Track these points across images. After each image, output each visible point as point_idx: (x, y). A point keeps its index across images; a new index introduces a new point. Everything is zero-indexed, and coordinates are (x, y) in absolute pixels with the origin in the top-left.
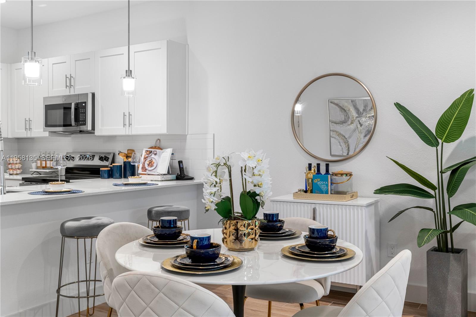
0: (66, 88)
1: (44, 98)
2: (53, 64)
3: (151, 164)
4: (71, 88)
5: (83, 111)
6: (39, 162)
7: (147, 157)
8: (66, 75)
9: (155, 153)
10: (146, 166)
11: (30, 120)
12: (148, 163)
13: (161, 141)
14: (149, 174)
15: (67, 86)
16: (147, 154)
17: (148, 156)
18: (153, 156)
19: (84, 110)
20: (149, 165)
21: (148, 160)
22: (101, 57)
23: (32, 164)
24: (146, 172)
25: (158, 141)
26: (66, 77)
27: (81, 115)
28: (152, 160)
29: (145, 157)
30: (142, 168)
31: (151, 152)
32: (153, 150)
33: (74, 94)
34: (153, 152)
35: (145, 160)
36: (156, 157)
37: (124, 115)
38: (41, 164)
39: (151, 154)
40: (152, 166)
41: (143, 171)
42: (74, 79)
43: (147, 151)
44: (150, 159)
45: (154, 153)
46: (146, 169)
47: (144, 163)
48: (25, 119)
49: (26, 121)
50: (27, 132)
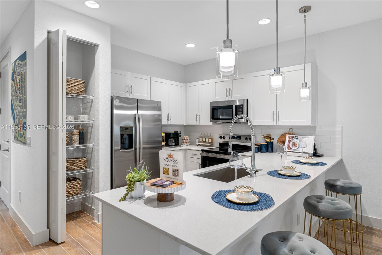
0: (226, 96)
1: (211, 102)
2: (216, 82)
3: (294, 145)
4: (230, 96)
5: (240, 110)
6: (201, 139)
7: (291, 140)
8: (226, 89)
9: (297, 138)
10: (291, 146)
11: (199, 115)
12: (292, 145)
13: (293, 129)
14: (293, 152)
16: (290, 138)
18: (295, 140)
19: (241, 110)
20: (293, 146)
21: (292, 142)
22: (252, 77)
23: (196, 139)
24: (291, 150)
25: (291, 129)
26: (226, 90)
27: (239, 113)
29: (289, 140)
30: (288, 147)
31: (293, 137)
32: (295, 136)
33: (231, 100)
34: (295, 137)
35: (289, 142)
36: (298, 141)
37: (274, 113)
38: (202, 140)
39: (293, 138)
40: (295, 146)
41: (289, 150)
42: (231, 91)
43: (290, 136)
44: (293, 142)
45: (295, 138)
46: (291, 148)
47: (289, 145)
48: (196, 114)
49: (197, 115)
50: (197, 122)
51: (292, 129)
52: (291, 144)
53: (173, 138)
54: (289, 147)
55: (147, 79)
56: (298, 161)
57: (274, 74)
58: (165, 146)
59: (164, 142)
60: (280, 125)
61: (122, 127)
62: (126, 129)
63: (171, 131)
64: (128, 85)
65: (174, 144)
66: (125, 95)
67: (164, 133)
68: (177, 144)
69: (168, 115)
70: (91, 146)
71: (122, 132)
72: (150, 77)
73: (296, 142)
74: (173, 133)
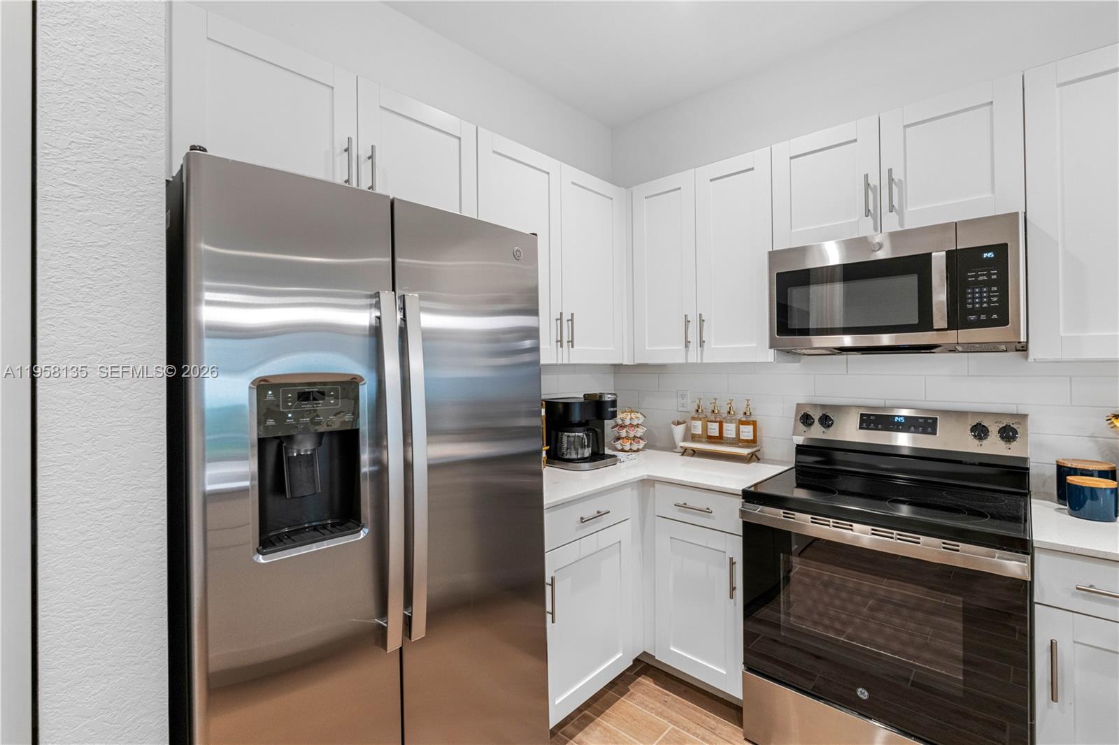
0: (865, 217)
1: (770, 253)
2: (791, 158)
4: (890, 211)
5: (981, 278)
6: (699, 424)
8: (866, 178)
11: (703, 321)
15: (868, 210)
19: (989, 275)
22: (1058, 85)
23: (673, 426)
26: (867, 183)
27: (972, 293)
38: (705, 428)
42: (900, 186)
48: (686, 316)
49: (687, 322)
53: (585, 425)
55: (459, 135)
61: (276, 387)
62: (302, 397)
64: (350, 141)
65: (587, 452)
69: (561, 319)
71: (271, 421)
72: (475, 127)
74: (580, 403)
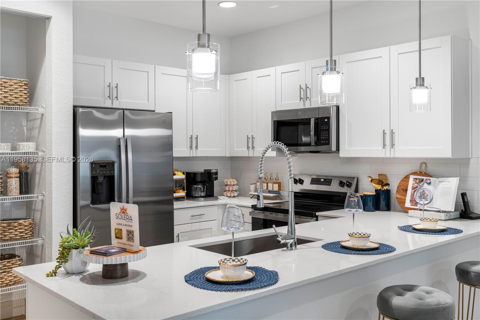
0: (300, 101)
2: (282, 73)
3: (423, 196)
4: (306, 100)
5: (324, 128)
7: (417, 187)
8: (300, 85)
9: (429, 181)
10: (417, 198)
11: (253, 138)
13: (428, 164)
14: (421, 210)
15: (301, 98)
16: (416, 182)
17: (417, 185)
18: (426, 185)
19: (326, 127)
20: (420, 197)
21: (420, 192)
22: (346, 62)
23: (250, 185)
24: (417, 206)
25: (424, 165)
26: (301, 88)
27: (322, 133)
28: (424, 191)
29: (413, 187)
30: (411, 200)
31: (422, 180)
32: (425, 178)
33: (309, 107)
34: (425, 180)
35: (414, 190)
36: (430, 188)
37: (384, 133)
39: (422, 183)
40: (425, 199)
41: (412, 205)
42: (310, 90)
43: (416, 179)
44: (422, 190)
45: (426, 182)
46: (417, 203)
47: (413, 195)
48: (248, 136)
49: (248, 138)
50: (249, 151)
51: (426, 164)
52: (417, 195)
53: (203, 183)
54: (413, 201)
55: (148, 71)
56: (411, 226)
57: (327, 71)
58: (186, 199)
59: (184, 190)
60: (396, 156)
61: (95, 164)
62: (101, 166)
63: (199, 168)
64: (110, 83)
65: (203, 194)
66: (105, 103)
67: (184, 173)
68: (210, 194)
69: (191, 138)
70: (40, 198)
71: (94, 172)
72: (154, 66)
73: (426, 192)
74: (201, 173)
